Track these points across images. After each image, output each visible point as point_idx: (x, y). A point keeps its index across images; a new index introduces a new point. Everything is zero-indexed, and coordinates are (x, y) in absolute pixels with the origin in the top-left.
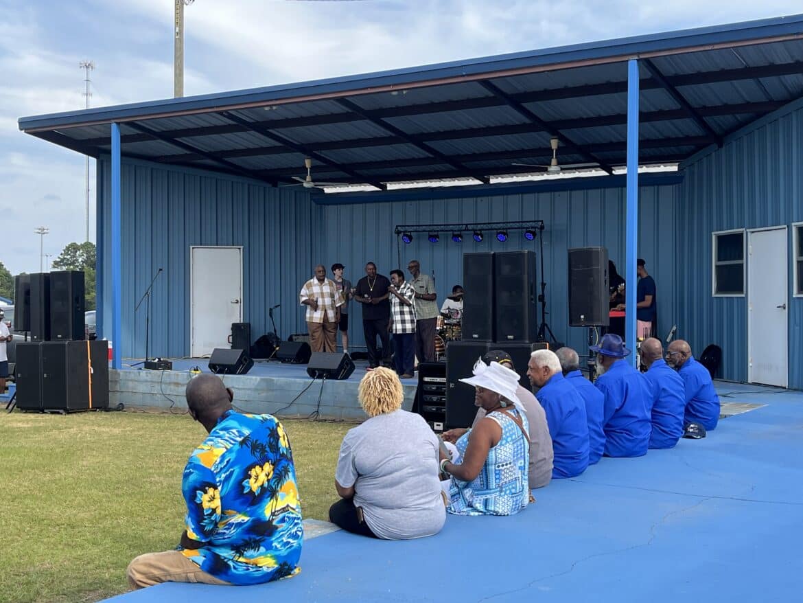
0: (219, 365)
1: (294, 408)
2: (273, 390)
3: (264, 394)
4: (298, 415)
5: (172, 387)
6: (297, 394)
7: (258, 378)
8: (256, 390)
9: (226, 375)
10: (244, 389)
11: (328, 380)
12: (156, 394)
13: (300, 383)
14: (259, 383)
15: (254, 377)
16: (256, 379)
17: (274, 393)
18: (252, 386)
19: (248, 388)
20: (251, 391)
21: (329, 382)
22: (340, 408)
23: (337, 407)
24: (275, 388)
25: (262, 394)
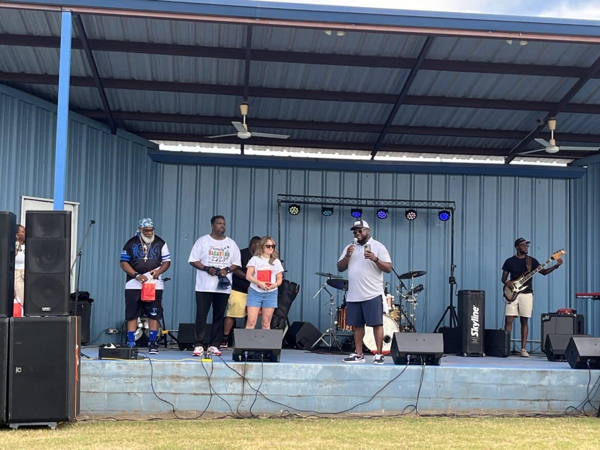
0: (249, 350)
1: (377, 402)
2: (343, 381)
3: (329, 386)
4: (383, 411)
5: (167, 382)
6: (382, 385)
7: (320, 366)
8: (316, 381)
9: (264, 364)
10: (294, 380)
11: (426, 367)
12: (135, 394)
13: (386, 371)
14: (322, 371)
15: (313, 365)
16: (316, 368)
17: (346, 384)
18: (309, 377)
19: (304, 379)
20: (307, 383)
21: (429, 368)
22: (445, 400)
23: (441, 399)
24: (347, 378)
25: (325, 387)
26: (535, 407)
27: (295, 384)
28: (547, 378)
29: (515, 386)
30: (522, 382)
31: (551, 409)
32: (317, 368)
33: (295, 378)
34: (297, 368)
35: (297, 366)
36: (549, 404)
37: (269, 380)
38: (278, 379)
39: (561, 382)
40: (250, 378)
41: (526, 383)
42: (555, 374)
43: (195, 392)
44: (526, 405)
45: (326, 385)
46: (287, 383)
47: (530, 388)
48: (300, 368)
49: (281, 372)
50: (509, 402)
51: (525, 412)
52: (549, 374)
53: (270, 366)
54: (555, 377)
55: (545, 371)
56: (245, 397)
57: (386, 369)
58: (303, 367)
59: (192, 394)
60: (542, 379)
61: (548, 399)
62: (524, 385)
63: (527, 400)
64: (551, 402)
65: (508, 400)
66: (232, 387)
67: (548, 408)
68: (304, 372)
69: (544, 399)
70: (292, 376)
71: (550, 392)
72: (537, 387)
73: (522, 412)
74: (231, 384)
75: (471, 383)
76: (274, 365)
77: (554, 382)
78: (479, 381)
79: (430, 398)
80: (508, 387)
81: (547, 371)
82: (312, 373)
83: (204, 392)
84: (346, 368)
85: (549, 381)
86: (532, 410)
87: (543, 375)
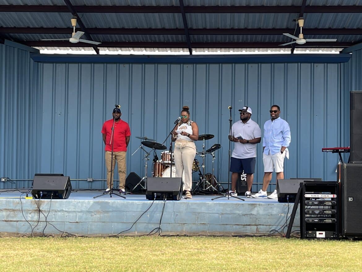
0: (43, 191)
2: (107, 212)
3: (98, 216)
4: (136, 233)
7: (92, 202)
8: (89, 212)
9: (53, 200)
10: (74, 212)
11: (167, 201)
13: (139, 204)
14: (93, 204)
15: (86, 201)
17: (110, 214)
18: (84, 209)
19: (80, 210)
20: (82, 213)
21: (169, 203)
22: (181, 225)
23: (178, 224)
24: (111, 210)
25: (95, 216)
26: (247, 230)
27: (75, 214)
28: (256, 209)
29: (232, 215)
30: (238, 212)
31: (259, 232)
32: (90, 203)
33: (74, 210)
34: (75, 203)
35: (75, 202)
36: (257, 228)
37: (56, 211)
38: (62, 211)
39: (267, 212)
40: (43, 210)
41: (241, 212)
42: (262, 206)
43: (6, 220)
44: (240, 228)
45: (95, 214)
46: (69, 213)
47: (244, 216)
48: (77, 203)
49: (64, 206)
50: (227, 226)
51: (238, 233)
52: (258, 206)
53: (57, 202)
54: (262, 208)
55: (254, 204)
56: (40, 223)
57: (139, 203)
58: (79, 202)
59: (3, 221)
60: (252, 210)
61: (257, 224)
62: (239, 214)
63: (241, 225)
64: (258, 227)
65: (227, 224)
66: (30, 216)
67: (257, 231)
68: (80, 206)
69: (254, 224)
70: (72, 209)
71: (258, 219)
72: (248, 215)
73: (237, 233)
74: (30, 214)
75: (200, 213)
76: (60, 201)
77: (261, 212)
78: (206, 212)
79: (169, 223)
80: (227, 216)
81: (256, 204)
82: (86, 207)
83: (12, 220)
84: (109, 203)
85: (258, 211)
86: (244, 232)
87: (253, 207)
